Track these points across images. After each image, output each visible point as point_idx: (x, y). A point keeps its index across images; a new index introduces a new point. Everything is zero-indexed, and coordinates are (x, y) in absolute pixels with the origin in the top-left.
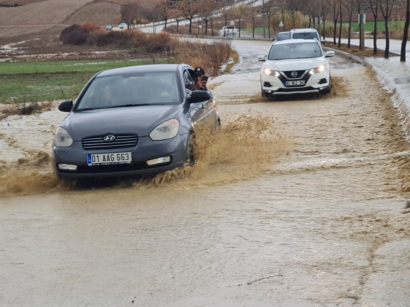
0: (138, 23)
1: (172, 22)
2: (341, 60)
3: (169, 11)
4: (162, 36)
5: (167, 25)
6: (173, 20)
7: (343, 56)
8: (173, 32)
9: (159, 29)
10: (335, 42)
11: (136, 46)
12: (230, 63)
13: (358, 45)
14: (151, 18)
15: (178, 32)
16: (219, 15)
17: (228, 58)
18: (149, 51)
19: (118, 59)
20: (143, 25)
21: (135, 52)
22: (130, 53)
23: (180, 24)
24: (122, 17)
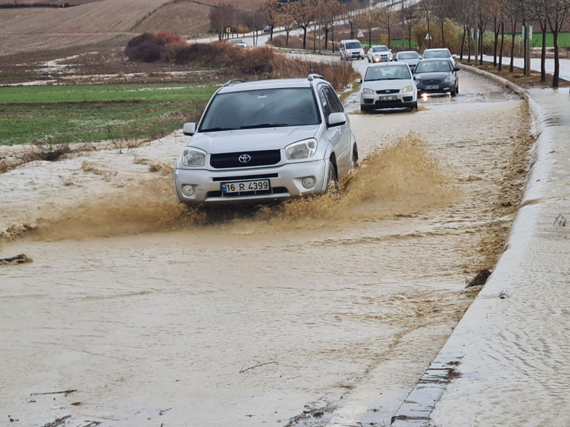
0: (234, 31)
1: (279, 31)
3: (277, 16)
4: (263, 50)
5: (274, 35)
6: (283, 28)
7: (500, 84)
8: (280, 45)
9: (262, 41)
11: (228, 65)
12: (346, 91)
13: (523, 67)
14: (252, 24)
15: (287, 45)
16: (342, 22)
17: (345, 84)
18: (244, 72)
19: (200, 82)
20: (240, 35)
21: (225, 74)
22: (218, 74)
23: (292, 33)
24: (211, 23)
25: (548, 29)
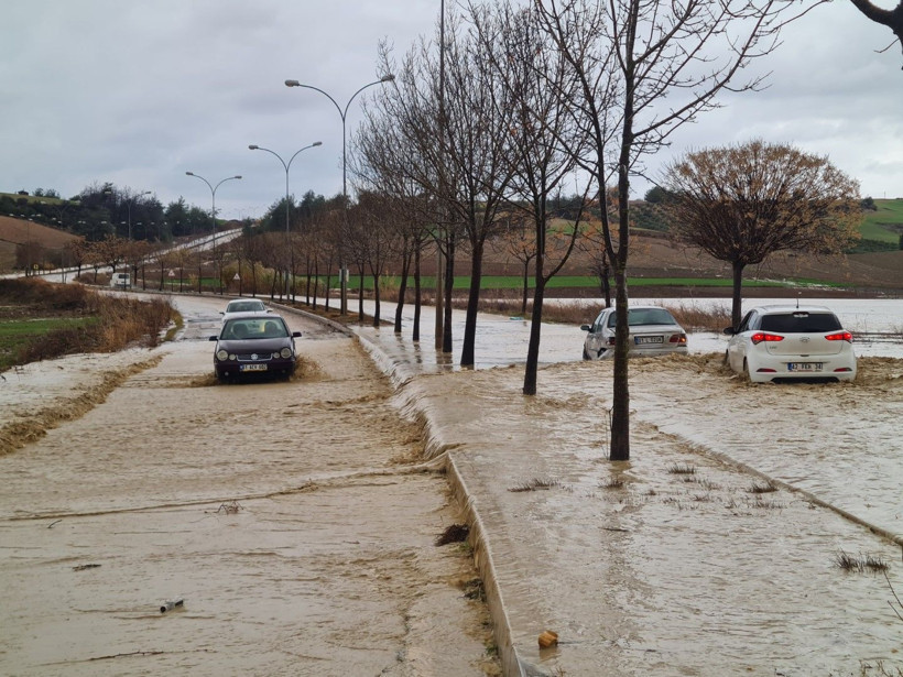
0: (41, 268)
1: (87, 269)
2: (319, 327)
3: (85, 255)
4: (74, 288)
5: (82, 273)
6: (89, 266)
7: (320, 322)
8: (89, 282)
9: (70, 278)
10: (308, 303)
11: (38, 300)
12: (171, 327)
13: (339, 307)
14: (58, 262)
15: (96, 282)
16: (152, 261)
17: (168, 321)
18: (56, 308)
19: (13, 317)
20: (47, 272)
21: (36, 308)
22: (29, 309)
23: (99, 271)
24: (18, 260)
25: (367, 270)
